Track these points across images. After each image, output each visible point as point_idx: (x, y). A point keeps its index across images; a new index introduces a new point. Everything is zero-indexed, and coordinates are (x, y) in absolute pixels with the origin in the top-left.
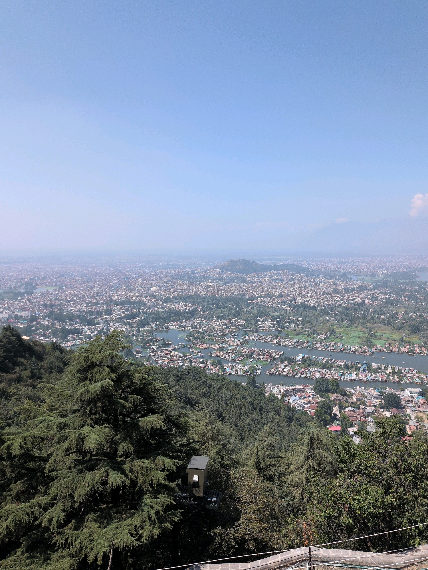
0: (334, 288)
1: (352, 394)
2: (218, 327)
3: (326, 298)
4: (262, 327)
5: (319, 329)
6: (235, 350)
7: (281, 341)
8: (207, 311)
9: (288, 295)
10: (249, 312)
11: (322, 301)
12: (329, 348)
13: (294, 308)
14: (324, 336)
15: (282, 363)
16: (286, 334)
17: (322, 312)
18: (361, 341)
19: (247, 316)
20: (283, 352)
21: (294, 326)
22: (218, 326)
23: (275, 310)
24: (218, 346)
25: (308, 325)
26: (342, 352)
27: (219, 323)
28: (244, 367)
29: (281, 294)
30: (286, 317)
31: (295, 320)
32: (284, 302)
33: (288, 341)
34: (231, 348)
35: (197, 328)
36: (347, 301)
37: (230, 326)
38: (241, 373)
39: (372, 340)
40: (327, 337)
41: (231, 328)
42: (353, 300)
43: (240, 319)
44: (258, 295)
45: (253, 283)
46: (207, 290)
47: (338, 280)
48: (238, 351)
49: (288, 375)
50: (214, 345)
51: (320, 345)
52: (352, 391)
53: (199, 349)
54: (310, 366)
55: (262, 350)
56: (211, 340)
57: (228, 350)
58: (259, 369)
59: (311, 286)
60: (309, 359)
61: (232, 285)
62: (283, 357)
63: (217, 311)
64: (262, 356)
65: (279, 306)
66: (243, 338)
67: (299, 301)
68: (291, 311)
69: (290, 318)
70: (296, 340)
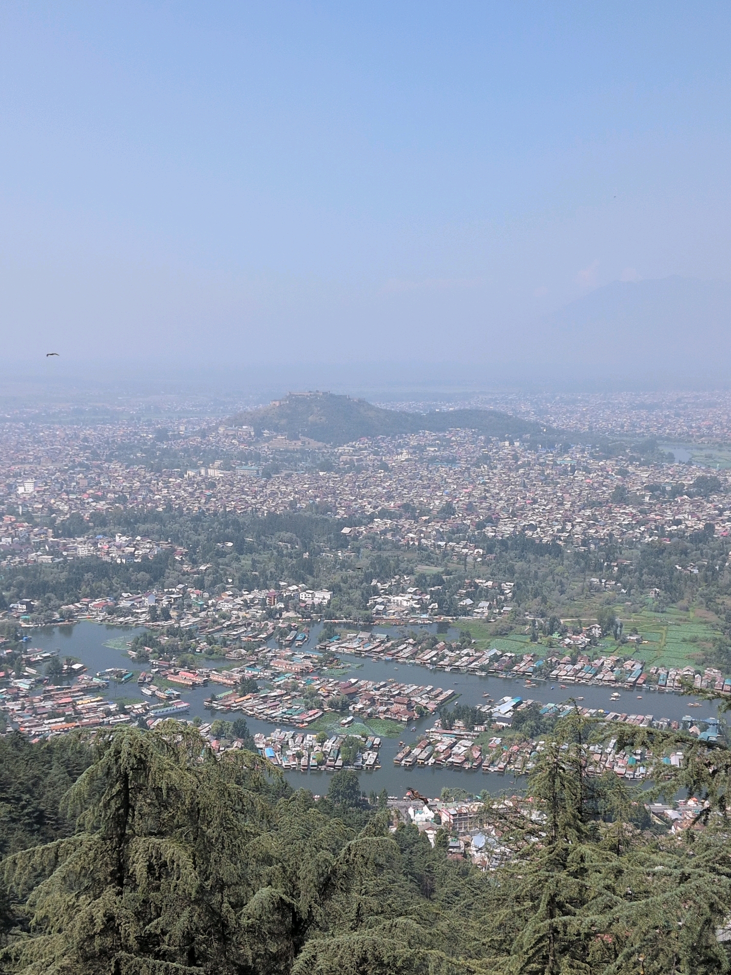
0: (617, 487)
1: (669, 824)
2: (242, 614)
3: (594, 517)
4: (385, 611)
5: (566, 617)
6: (295, 689)
7: (444, 657)
8: (205, 562)
9: (470, 508)
10: (344, 565)
11: (578, 529)
12: (599, 676)
13: (490, 550)
14: (583, 639)
15: (448, 726)
16: (463, 634)
17: (577, 563)
18: (699, 652)
19: (336, 578)
20: (450, 692)
21: (489, 608)
22: (240, 609)
23: (429, 557)
24: (237, 676)
25: (534, 604)
26: (640, 689)
27: (245, 601)
28: (322, 741)
29: (449, 505)
30: (460, 578)
31: (493, 587)
32: (458, 531)
33: (468, 655)
34: (280, 681)
35: (168, 617)
36: (656, 528)
37: (281, 610)
38: (313, 762)
40: (593, 641)
41: (285, 614)
42: (678, 522)
43: (315, 587)
44: (375, 507)
45: (359, 470)
46: (208, 493)
47: (631, 460)
48: (303, 691)
49: (467, 766)
50: (225, 672)
51: (569, 667)
52: (671, 813)
53: (173, 685)
54: (537, 734)
55: (384, 686)
56: (214, 656)
57: (272, 689)
58: (371, 748)
59: (546, 480)
60: (534, 712)
61: (289, 476)
62: (451, 709)
63: (238, 560)
64: (381, 704)
65: (443, 543)
66: (323, 650)
67: (507, 529)
68: (479, 559)
69: (477, 581)
70: (495, 651)
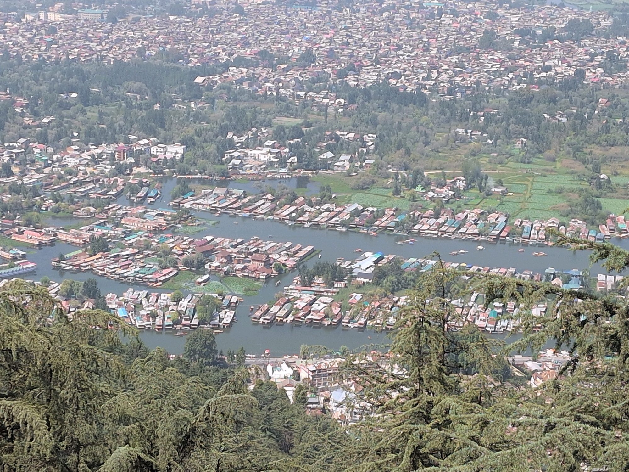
0: (486, 32)
1: (528, 375)
2: (89, 170)
3: (460, 64)
4: (241, 166)
5: (430, 170)
6: (148, 247)
7: (304, 212)
8: (48, 114)
9: (331, 55)
10: (198, 117)
11: (444, 76)
12: (463, 230)
13: (352, 100)
14: (447, 192)
15: (307, 283)
16: (323, 189)
17: (443, 112)
18: (565, 203)
19: (190, 131)
20: (309, 248)
21: (351, 161)
22: (87, 165)
23: (288, 108)
24: (86, 235)
25: (397, 156)
26: (504, 241)
27: (93, 156)
28: (177, 300)
29: (309, 51)
30: (321, 130)
31: (355, 139)
32: (319, 80)
33: (328, 210)
34: (132, 239)
35: (10, 174)
36: (525, 75)
37: (131, 166)
38: (168, 322)
39: (600, 199)
40: (457, 194)
41: (136, 170)
42: (547, 69)
43: (167, 141)
44: (230, 55)
45: (212, 14)
46: (49, 39)
48: (156, 250)
49: (327, 322)
50: (73, 231)
51: (432, 221)
52: (531, 365)
53: (18, 245)
54: (399, 289)
55: (242, 243)
56: (61, 214)
57: (124, 248)
58: (229, 306)
59: (412, 25)
60: (396, 267)
61: (137, 20)
62: (310, 266)
63: (84, 112)
64: (238, 262)
65: (302, 93)
66: (177, 206)
67: (370, 77)
68: (340, 110)
69: (338, 133)
70: (356, 205)
